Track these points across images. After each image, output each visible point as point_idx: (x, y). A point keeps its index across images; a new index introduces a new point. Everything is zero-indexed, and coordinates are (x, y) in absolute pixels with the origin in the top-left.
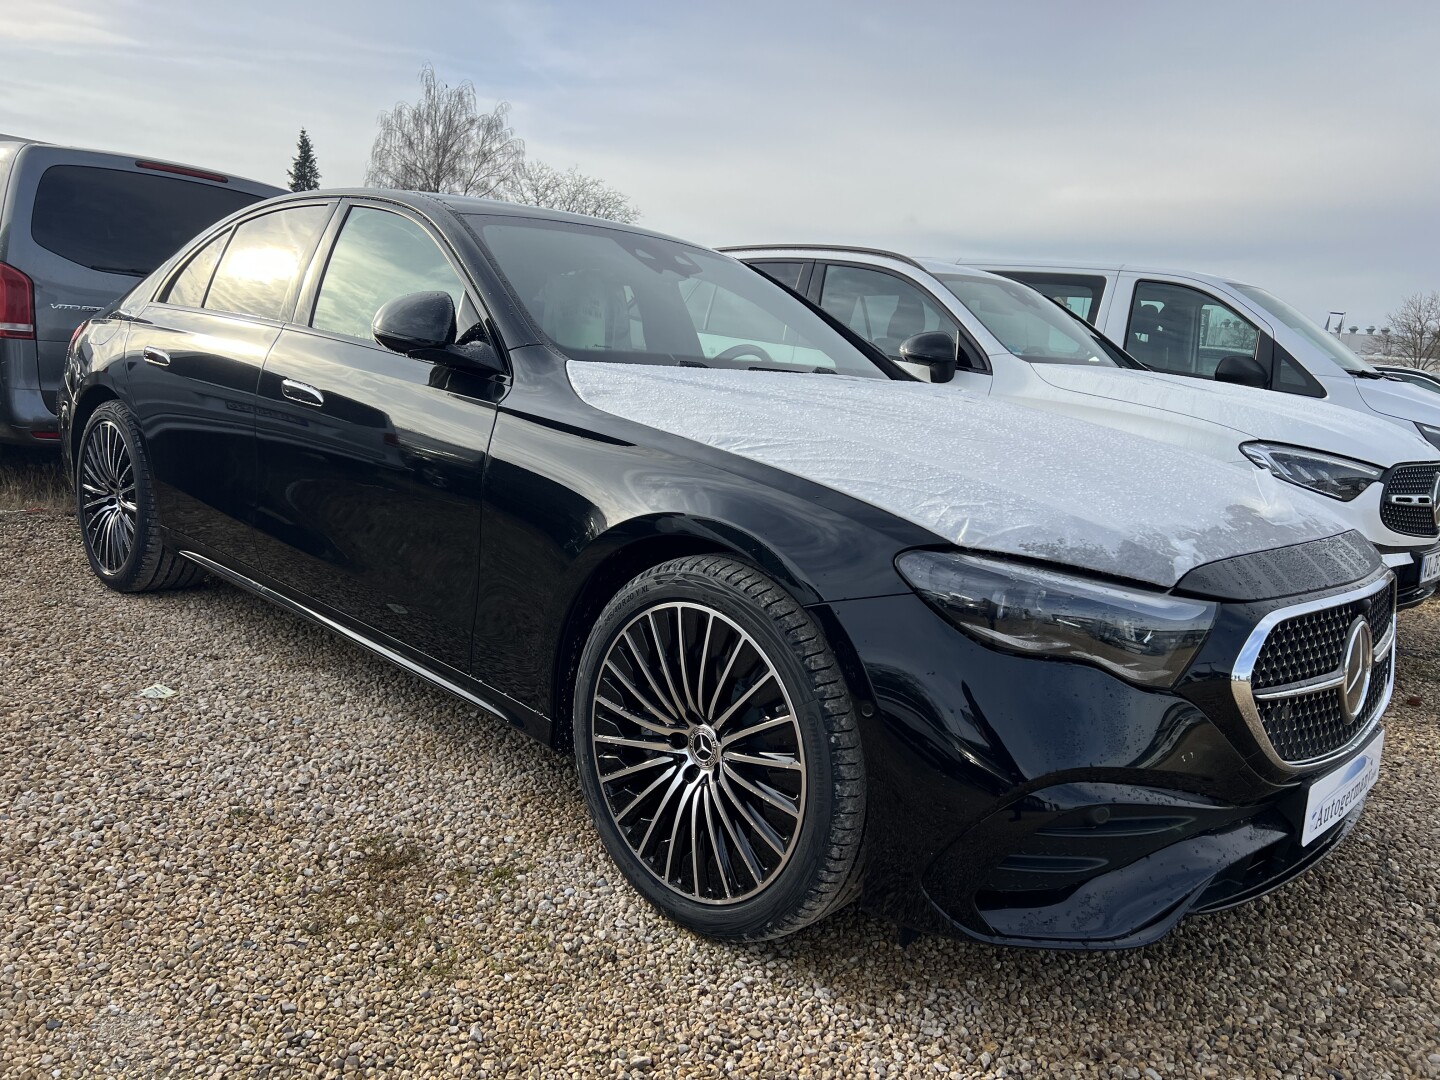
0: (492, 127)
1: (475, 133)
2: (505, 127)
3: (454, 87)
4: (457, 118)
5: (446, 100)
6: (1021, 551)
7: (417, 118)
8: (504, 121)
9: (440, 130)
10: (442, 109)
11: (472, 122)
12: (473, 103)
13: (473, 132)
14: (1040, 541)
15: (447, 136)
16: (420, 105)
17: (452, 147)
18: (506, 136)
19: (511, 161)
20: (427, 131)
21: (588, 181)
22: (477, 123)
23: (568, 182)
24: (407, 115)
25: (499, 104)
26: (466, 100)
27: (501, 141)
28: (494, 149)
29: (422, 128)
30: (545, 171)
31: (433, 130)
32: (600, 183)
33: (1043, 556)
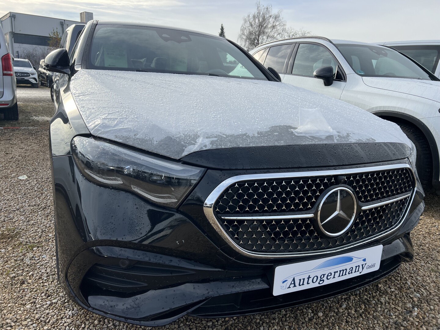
0: (276, 18)
1: (271, 20)
2: (281, 17)
3: (265, 6)
4: (266, 16)
5: (263, 10)
6: (113, 138)
7: (254, 17)
8: (281, 15)
9: (261, 20)
10: (261, 13)
11: (271, 16)
12: (271, 10)
13: (270, 20)
14: (125, 134)
15: (262, 21)
16: (255, 13)
17: (264, 25)
18: (281, 20)
19: (282, 28)
20: (257, 21)
21: (306, 32)
22: (272, 17)
23: (300, 33)
24: (251, 16)
25: (279, 10)
26: (269, 10)
27: (279, 22)
28: (277, 24)
29: (255, 20)
30: (292, 30)
31: (258, 21)
32: (310, 33)
33: (120, 141)
